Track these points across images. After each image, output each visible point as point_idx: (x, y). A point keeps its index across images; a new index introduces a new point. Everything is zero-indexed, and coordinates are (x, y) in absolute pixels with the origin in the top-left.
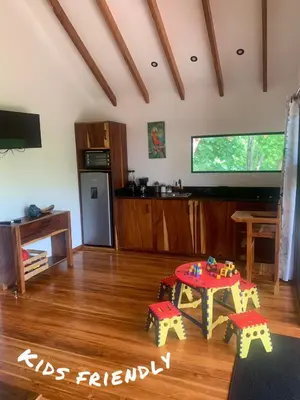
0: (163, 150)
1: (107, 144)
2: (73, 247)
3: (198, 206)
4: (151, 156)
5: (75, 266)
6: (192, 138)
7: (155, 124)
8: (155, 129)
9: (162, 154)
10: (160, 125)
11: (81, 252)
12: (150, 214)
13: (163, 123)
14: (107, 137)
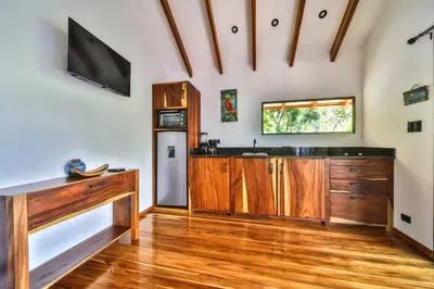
0: (235, 114)
1: (184, 103)
2: (141, 211)
3: (282, 165)
4: (224, 120)
5: (141, 239)
6: (263, 103)
7: (228, 91)
8: (228, 96)
9: (233, 117)
10: (233, 93)
11: (151, 215)
12: (228, 173)
13: (235, 90)
14: (185, 96)
